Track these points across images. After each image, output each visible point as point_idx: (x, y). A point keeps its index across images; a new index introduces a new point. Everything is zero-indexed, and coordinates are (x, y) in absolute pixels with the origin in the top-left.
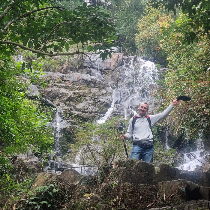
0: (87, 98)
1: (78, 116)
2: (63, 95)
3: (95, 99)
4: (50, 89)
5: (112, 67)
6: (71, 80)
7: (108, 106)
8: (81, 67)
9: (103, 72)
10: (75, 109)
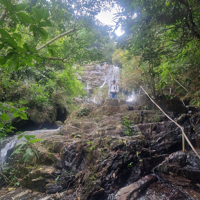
0: (97, 79)
1: (94, 85)
2: (89, 78)
3: (99, 79)
4: (85, 77)
5: (104, 69)
6: (91, 74)
7: (103, 82)
8: (95, 69)
9: (102, 71)
10: (93, 83)
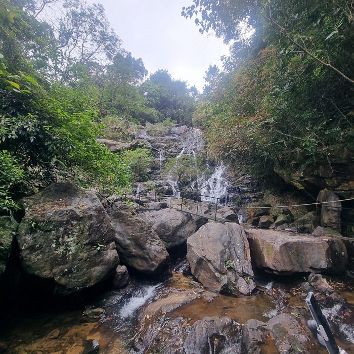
0: (173, 147)
1: (169, 155)
2: (162, 146)
4: (157, 144)
5: (183, 133)
6: (165, 139)
7: (182, 149)
8: (170, 133)
9: (179, 135)
10: (168, 151)
